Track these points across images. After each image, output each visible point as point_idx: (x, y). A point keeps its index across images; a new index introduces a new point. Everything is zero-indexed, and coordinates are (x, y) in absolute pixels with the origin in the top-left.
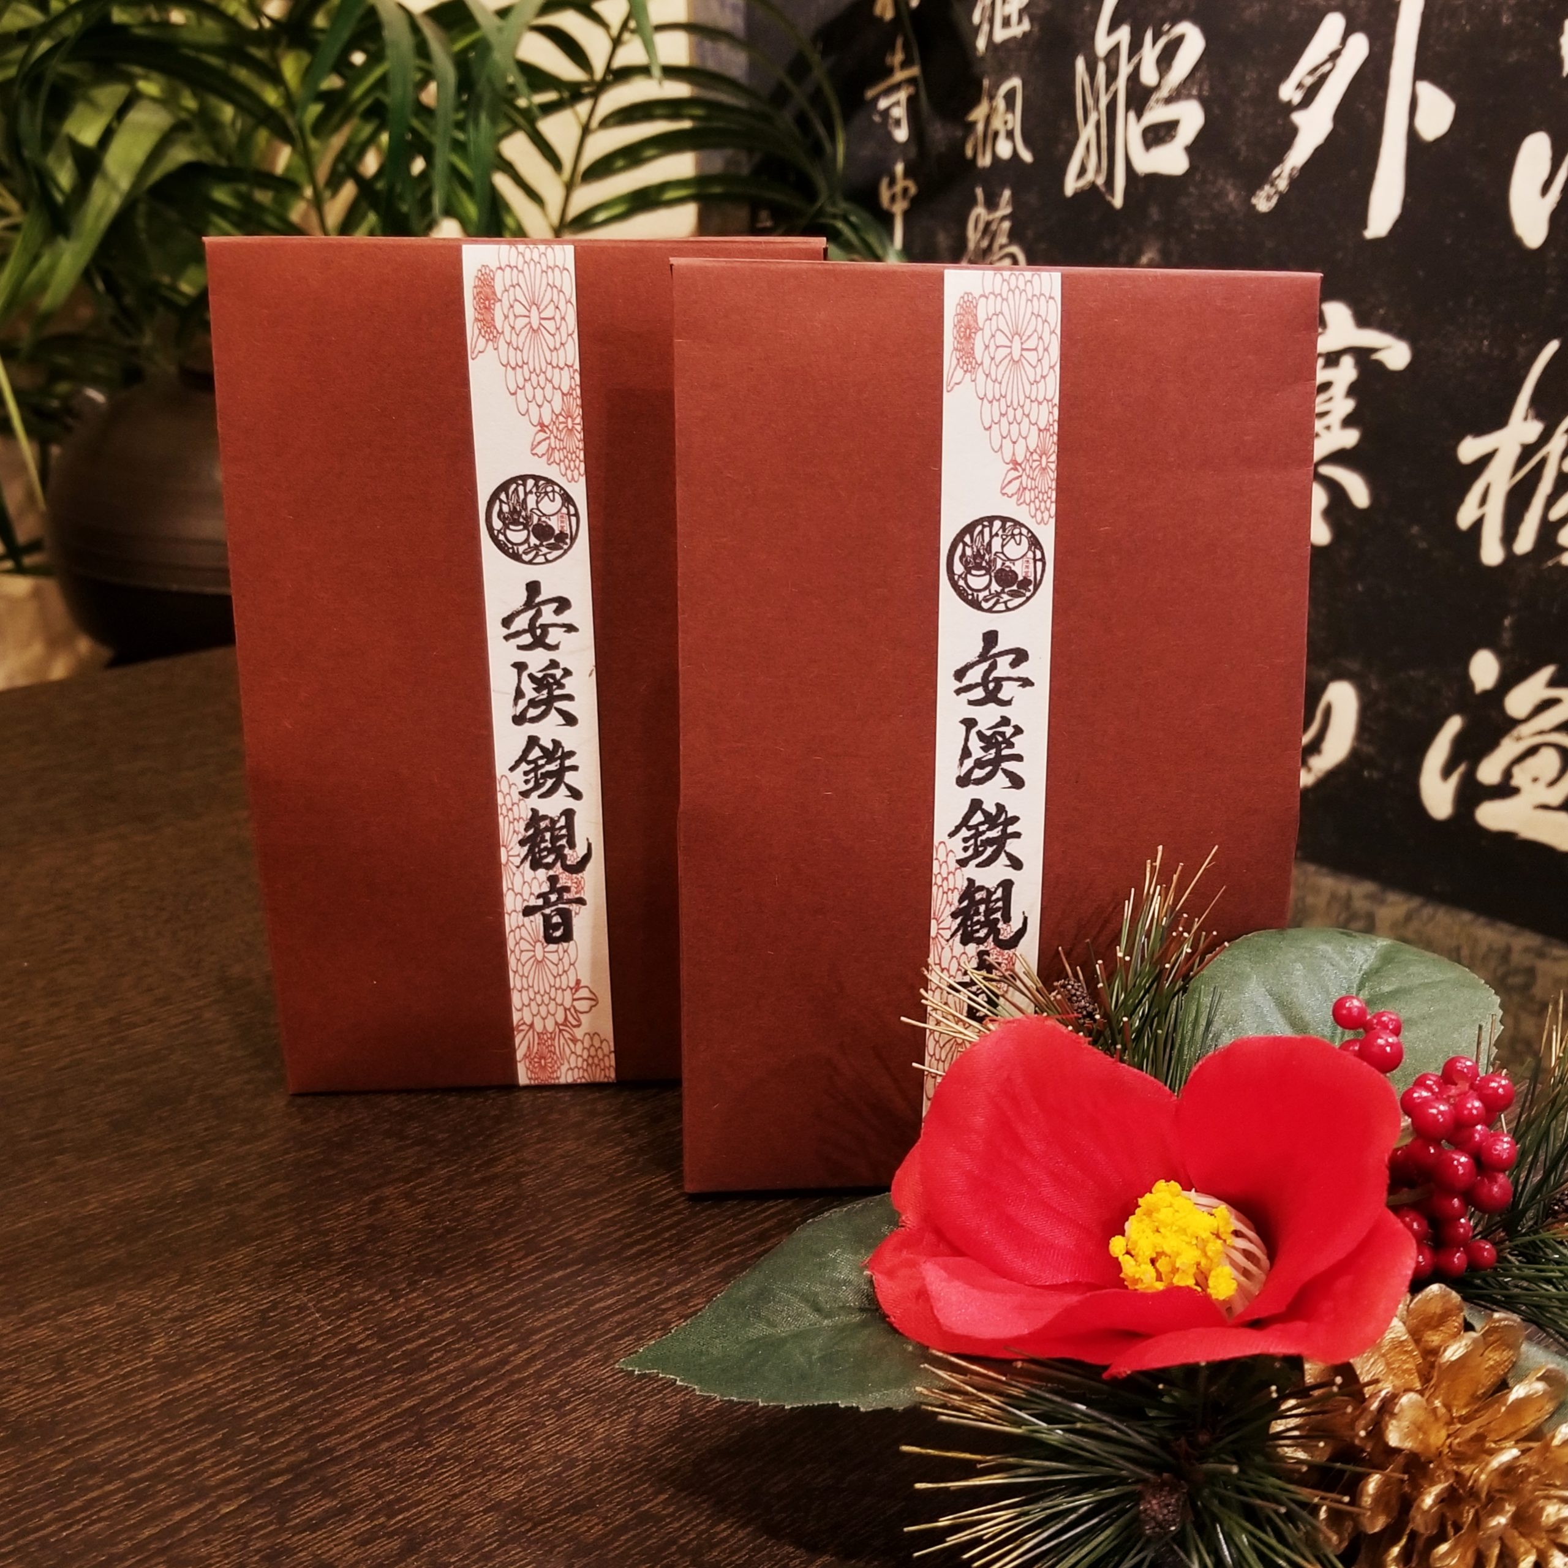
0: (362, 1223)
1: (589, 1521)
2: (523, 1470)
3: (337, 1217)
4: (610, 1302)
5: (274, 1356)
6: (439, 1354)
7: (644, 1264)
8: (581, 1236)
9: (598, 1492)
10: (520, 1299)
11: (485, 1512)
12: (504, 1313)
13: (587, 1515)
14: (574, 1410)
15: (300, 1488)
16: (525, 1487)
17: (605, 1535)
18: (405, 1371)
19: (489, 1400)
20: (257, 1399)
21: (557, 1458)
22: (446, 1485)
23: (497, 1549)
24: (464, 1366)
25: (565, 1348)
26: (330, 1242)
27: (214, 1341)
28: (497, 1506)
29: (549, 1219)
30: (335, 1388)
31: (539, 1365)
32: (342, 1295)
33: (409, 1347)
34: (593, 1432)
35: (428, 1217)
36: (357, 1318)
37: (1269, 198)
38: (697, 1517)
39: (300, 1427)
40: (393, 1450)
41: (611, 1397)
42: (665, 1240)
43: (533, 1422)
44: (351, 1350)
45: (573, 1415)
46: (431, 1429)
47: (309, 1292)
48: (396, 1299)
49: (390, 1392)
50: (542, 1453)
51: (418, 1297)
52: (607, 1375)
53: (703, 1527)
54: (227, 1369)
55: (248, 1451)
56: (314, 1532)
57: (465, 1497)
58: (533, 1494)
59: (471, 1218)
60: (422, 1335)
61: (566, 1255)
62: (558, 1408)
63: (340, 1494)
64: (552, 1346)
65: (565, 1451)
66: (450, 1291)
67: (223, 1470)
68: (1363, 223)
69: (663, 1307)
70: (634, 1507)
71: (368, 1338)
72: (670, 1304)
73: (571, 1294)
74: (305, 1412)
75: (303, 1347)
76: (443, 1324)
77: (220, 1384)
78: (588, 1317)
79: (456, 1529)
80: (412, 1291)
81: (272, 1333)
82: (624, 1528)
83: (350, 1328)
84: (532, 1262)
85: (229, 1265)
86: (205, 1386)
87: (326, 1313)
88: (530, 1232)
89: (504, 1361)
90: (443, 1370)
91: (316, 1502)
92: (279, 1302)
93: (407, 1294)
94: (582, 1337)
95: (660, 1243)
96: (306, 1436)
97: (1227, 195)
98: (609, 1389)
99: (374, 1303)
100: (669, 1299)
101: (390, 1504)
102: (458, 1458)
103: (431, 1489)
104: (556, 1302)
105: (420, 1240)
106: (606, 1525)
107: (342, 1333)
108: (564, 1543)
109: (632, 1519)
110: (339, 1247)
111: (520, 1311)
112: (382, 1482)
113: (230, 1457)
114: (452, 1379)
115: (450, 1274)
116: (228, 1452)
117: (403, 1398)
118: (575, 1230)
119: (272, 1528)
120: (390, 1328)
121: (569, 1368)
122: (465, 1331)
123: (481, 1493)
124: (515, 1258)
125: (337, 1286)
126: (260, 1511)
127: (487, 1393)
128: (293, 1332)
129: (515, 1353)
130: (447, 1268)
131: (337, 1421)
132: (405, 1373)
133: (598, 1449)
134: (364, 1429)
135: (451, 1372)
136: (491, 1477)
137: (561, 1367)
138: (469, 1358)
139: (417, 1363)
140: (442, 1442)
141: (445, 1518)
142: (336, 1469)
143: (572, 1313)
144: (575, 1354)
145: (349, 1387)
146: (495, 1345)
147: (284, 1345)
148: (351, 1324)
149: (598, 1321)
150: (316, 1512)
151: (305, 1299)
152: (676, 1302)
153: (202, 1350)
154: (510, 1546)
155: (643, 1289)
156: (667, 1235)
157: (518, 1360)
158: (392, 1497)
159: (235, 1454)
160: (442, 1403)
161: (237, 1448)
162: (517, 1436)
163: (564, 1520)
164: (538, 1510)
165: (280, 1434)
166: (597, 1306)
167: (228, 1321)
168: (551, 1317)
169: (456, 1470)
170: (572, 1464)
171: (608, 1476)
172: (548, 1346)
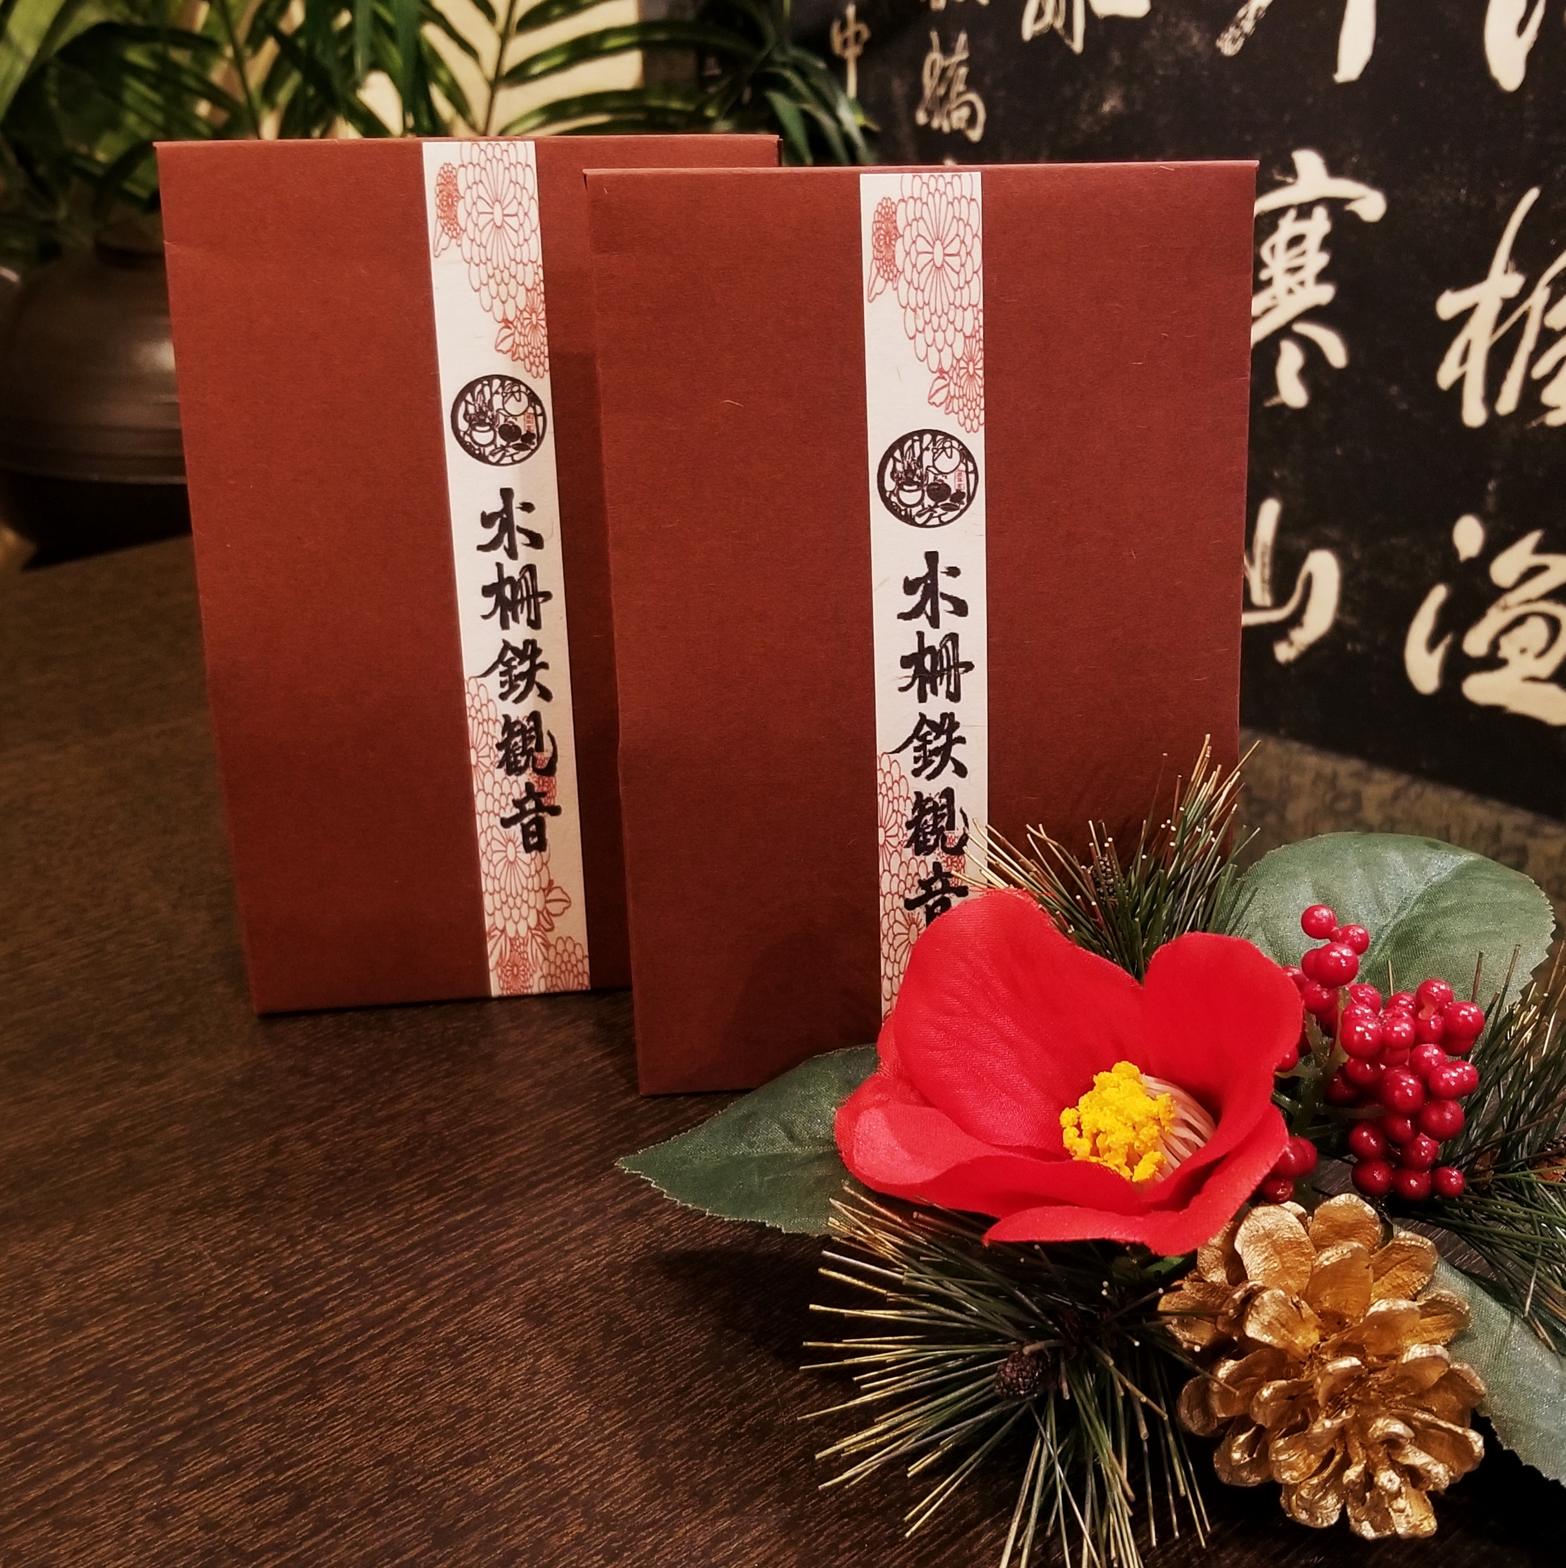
0: (259, 1167)
1: (481, 1474)
2: (417, 1422)
3: (236, 1160)
4: (513, 1244)
5: (168, 1308)
6: (335, 1303)
7: (549, 1204)
8: (486, 1175)
9: (492, 1443)
10: (421, 1243)
11: (375, 1466)
12: (403, 1258)
13: (479, 1467)
14: (471, 1358)
15: (190, 1444)
16: (417, 1439)
17: (496, 1488)
18: (302, 1320)
19: (384, 1349)
20: (147, 1353)
21: (451, 1408)
22: (336, 1439)
23: (386, 1503)
24: (359, 1316)
25: (465, 1293)
26: (228, 1187)
27: (106, 1294)
28: (389, 1460)
29: (453, 1158)
30: (228, 1340)
31: (436, 1312)
32: (239, 1243)
33: (305, 1295)
34: (489, 1380)
35: (329, 1158)
36: (252, 1266)
37: (1234, 41)
38: (590, 1467)
39: (190, 1381)
40: (285, 1403)
41: (508, 1344)
42: (572, 1177)
43: (429, 1372)
44: (246, 1300)
45: (470, 1364)
46: (323, 1381)
47: (205, 1240)
48: (293, 1246)
49: (285, 1342)
50: (437, 1403)
51: (316, 1243)
52: (506, 1320)
53: (596, 1477)
54: (119, 1322)
55: (137, 1408)
56: (202, 1490)
57: (355, 1451)
58: (425, 1446)
59: (372, 1159)
60: (319, 1283)
61: (469, 1196)
62: (453, 1356)
63: (229, 1450)
64: (451, 1292)
65: (460, 1400)
66: (351, 1235)
67: (112, 1428)
68: (1334, 68)
69: (566, 1248)
70: (527, 1457)
71: (264, 1287)
72: (573, 1246)
73: (472, 1237)
74: (197, 1365)
75: (196, 1298)
76: (340, 1271)
77: (111, 1338)
78: (488, 1260)
79: (345, 1485)
80: (311, 1237)
81: (166, 1283)
82: (516, 1479)
83: (246, 1277)
84: (433, 1204)
85: (124, 1214)
86: (97, 1340)
87: (221, 1262)
88: (434, 1172)
89: (401, 1309)
90: (338, 1319)
91: (205, 1459)
92: (174, 1251)
93: (304, 1240)
94: (482, 1282)
95: (567, 1181)
96: (195, 1391)
97: (1190, 38)
98: (508, 1335)
99: (271, 1250)
100: (574, 1240)
101: (280, 1459)
102: (350, 1411)
103: (321, 1443)
104: (456, 1246)
105: (320, 1182)
106: (498, 1477)
107: (237, 1283)
108: (454, 1496)
109: (525, 1469)
110: (237, 1192)
111: (419, 1255)
112: (273, 1437)
113: (118, 1414)
114: (347, 1329)
115: (350, 1218)
116: (116, 1410)
117: (295, 1349)
118: (480, 1169)
119: (159, 1486)
120: (286, 1276)
121: (467, 1315)
122: (361, 1277)
123: (372, 1447)
124: (418, 1199)
125: (234, 1233)
126: (148, 1469)
127: (382, 1342)
128: (186, 1282)
129: (413, 1300)
130: (348, 1212)
131: (229, 1374)
132: (299, 1324)
133: (494, 1398)
134: (255, 1382)
135: (347, 1320)
136: (383, 1429)
137: (459, 1313)
138: (365, 1306)
139: (313, 1311)
140: (334, 1395)
141: (334, 1474)
142: (225, 1425)
143: (473, 1256)
144: (473, 1300)
145: (242, 1339)
146: (392, 1292)
147: (178, 1296)
148: (246, 1273)
149: (499, 1265)
150: (204, 1469)
151: (201, 1248)
152: (580, 1242)
153: (95, 1303)
154: (399, 1501)
155: (548, 1229)
156: (575, 1172)
157: (415, 1307)
158: (282, 1452)
159: (123, 1412)
160: (336, 1354)
161: (126, 1404)
162: (411, 1387)
163: (456, 1473)
164: (429, 1463)
165: (171, 1389)
166: (499, 1249)
167: (121, 1273)
168: (450, 1261)
169: (348, 1422)
170: (465, 1414)
171: (502, 1426)
172: (448, 1291)
